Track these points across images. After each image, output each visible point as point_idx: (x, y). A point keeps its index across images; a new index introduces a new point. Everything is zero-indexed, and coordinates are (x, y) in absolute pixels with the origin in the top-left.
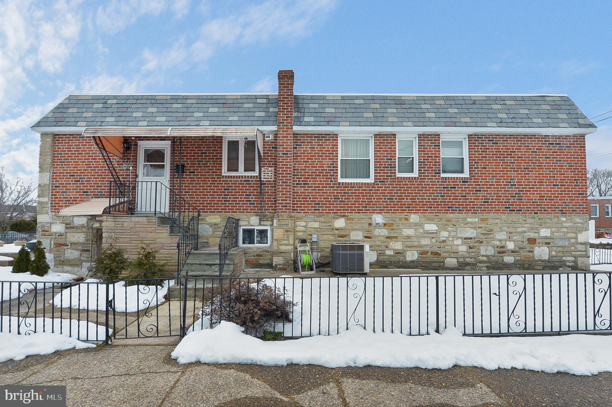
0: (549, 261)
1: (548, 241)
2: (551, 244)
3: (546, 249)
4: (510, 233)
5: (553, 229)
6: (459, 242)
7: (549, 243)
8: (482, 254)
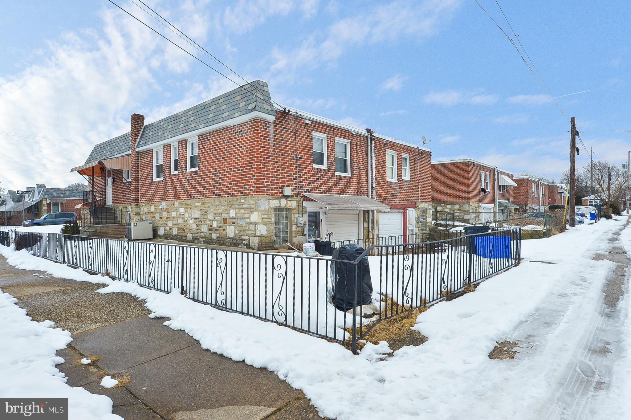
0: (233, 239)
1: (234, 221)
2: (236, 224)
3: (232, 228)
4: (215, 214)
5: (237, 210)
6: (192, 221)
7: (234, 223)
8: (202, 231)
